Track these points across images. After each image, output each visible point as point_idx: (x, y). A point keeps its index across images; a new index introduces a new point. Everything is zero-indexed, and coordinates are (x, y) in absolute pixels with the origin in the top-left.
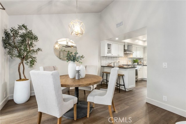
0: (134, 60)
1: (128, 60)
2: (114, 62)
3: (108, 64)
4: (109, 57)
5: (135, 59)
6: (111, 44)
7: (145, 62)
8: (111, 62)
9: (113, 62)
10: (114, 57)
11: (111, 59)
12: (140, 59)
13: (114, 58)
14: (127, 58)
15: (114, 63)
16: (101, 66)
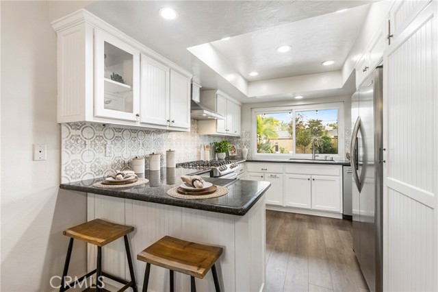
0: (216, 144)
1: (201, 143)
2: (148, 153)
3: (113, 166)
4: (119, 129)
5: (219, 141)
6: (130, 57)
7: (247, 150)
8: (134, 154)
9: (142, 152)
10: (147, 132)
11: (134, 139)
12: (230, 139)
13: (148, 136)
14: (196, 138)
15: (148, 159)
16: (62, 186)
